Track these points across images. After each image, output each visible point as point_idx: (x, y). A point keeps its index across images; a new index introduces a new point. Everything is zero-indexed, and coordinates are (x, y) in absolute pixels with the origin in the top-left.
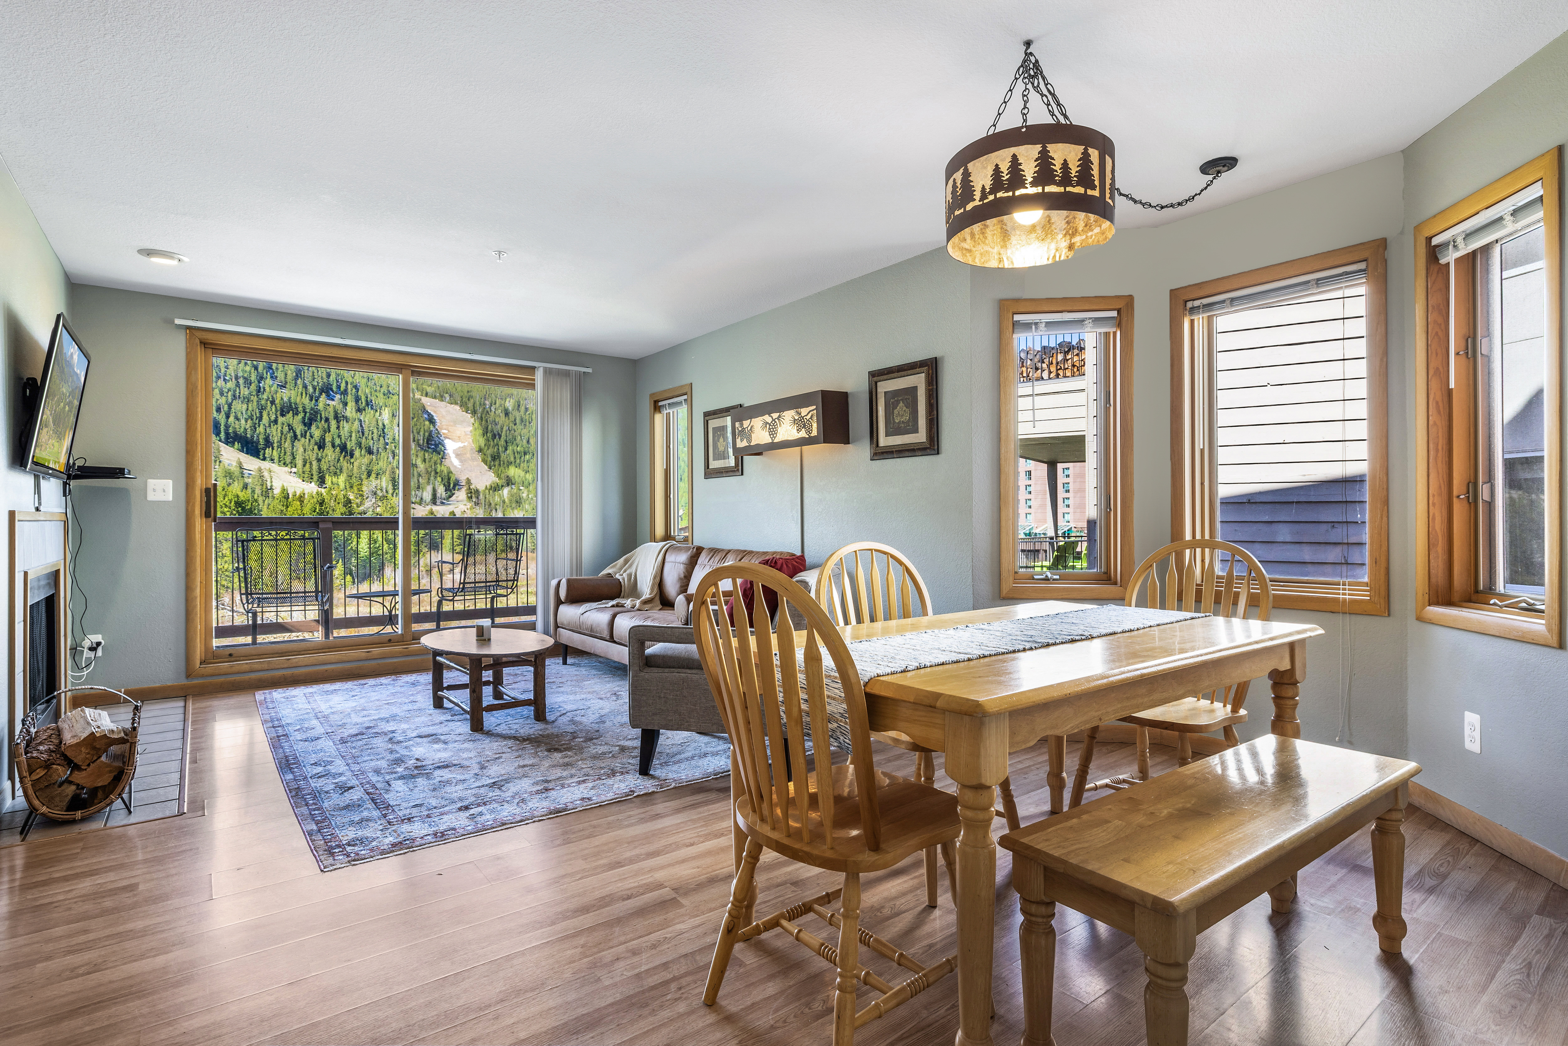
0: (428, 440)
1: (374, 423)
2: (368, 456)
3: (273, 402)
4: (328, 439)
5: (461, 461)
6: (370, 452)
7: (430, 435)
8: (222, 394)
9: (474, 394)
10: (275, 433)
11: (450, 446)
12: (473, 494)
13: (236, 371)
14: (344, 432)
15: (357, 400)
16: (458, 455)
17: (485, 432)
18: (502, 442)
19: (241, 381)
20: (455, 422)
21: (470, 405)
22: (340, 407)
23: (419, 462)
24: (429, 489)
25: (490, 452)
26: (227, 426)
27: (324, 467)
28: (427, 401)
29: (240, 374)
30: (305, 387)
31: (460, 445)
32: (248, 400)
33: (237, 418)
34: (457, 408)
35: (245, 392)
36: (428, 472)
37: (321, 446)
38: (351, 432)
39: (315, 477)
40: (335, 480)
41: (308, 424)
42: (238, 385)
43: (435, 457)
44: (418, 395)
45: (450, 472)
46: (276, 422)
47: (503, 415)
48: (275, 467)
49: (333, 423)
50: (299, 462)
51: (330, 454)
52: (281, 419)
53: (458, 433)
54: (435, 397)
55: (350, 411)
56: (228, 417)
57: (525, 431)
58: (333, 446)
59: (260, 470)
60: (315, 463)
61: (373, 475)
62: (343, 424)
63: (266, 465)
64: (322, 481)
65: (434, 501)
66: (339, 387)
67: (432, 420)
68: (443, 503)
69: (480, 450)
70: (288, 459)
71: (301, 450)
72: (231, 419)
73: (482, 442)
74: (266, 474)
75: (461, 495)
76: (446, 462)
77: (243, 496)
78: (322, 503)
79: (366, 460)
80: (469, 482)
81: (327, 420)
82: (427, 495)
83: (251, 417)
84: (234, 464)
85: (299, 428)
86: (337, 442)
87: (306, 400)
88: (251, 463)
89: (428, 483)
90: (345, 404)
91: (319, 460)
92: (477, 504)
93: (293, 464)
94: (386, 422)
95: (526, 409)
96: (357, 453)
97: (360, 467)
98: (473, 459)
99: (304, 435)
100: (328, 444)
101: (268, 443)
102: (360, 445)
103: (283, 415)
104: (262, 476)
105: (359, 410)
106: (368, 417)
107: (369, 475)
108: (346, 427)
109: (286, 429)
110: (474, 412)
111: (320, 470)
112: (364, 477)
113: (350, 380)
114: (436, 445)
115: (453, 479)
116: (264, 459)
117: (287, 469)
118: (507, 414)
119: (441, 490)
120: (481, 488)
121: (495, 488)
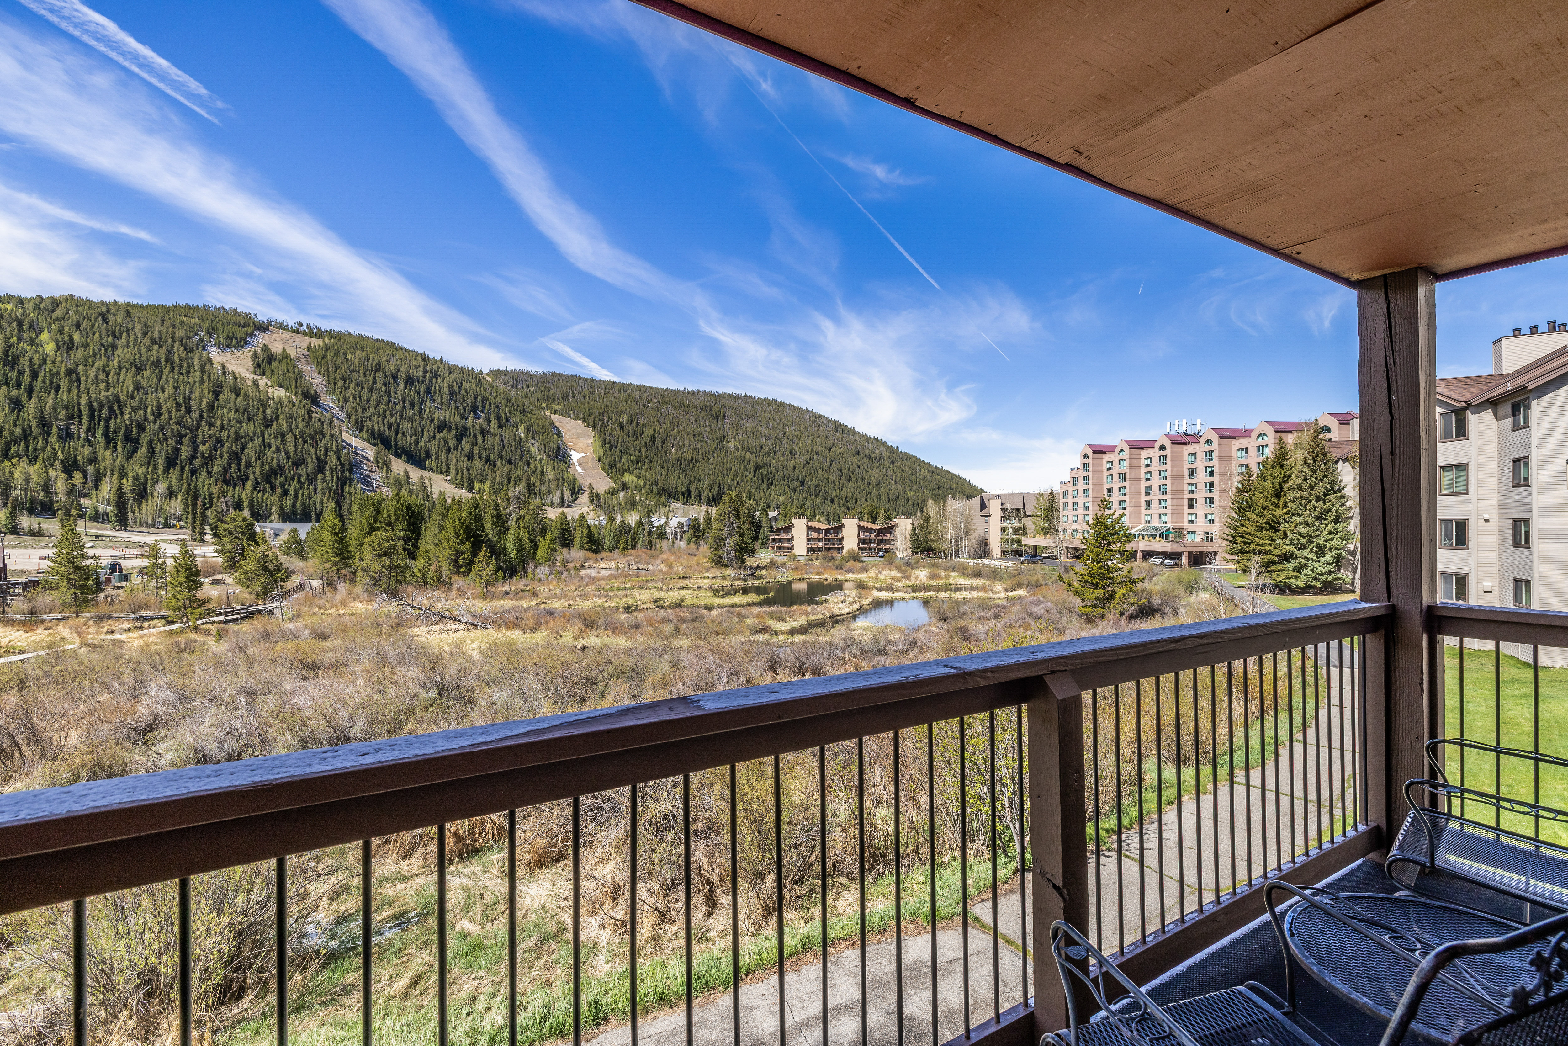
0: (557, 451)
1: (512, 438)
2: (507, 466)
3: (432, 421)
4: (476, 451)
5: (583, 469)
6: (509, 462)
7: (558, 447)
8: (392, 415)
9: (594, 411)
10: (433, 447)
11: (575, 456)
12: (595, 498)
13: (403, 395)
14: (488, 446)
15: (499, 418)
16: (581, 464)
17: (604, 443)
18: (618, 452)
19: (407, 404)
20: (579, 436)
21: (591, 421)
22: (485, 424)
23: (549, 470)
24: (558, 493)
25: (607, 461)
26: (396, 441)
27: (473, 475)
28: (554, 417)
29: (406, 397)
30: (457, 407)
31: (583, 455)
32: (412, 420)
33: (403, 435)
34: (580, 423)
35: (410, 412)
36: (557, 479)
37: (470, 457)
38: (493, 446)
39: (466, 484)
40: (482, 486)
41: (459, 438)
42: (404, 407)
43: (562, 466)
44: (548, 413)
45: (575, 479)
46: (434, 437)
47: (618, 429)
48: (433, 475)
49: (480, 437)
50: (453, 472)
51: (477, 464)
52: (438, 435)
53: (581, 445)
54: (562, 414)
55: (493, 427)
56: (397, 434)
57: (637, 442)
58: (480, 457)
59: (422, 477)
60: (465, 472)
61: (512, 482)
62: (488, 438)
63: (427, 474)
64: (471, 488)
65: (563, 503)
66: (484, 408)
67: (559, 434)
68: (569, 506)
69: (599, 460)
70: (444, 469)
71: (454, 461)
72: (400, 435)
73: (601, 452)
74: (427, 481)
75: (585, 498)
76: (572, 471)
77: (411, 500)
78: (476, 507)
79: (506, 469)
80: (591, 487)
81: (475, 436)
82: (557, 499)
83: (415, 434)
84: (402, 473)
85: (452, 443)
86: (484, 454)
87: (458, 419)
88: (415, 474)
89: (557, 488)
90: (489, 421)
91: (468, 470)
92: (598, 506)
93: (447, 473)
94: (522, 436)
95: (638, 424)
96: (499, 464)
97: (501, 476)
98: (594, 467)
99: (456, 449)
100: (476, 456)
101: (428, 455)
102: (501, 456)
103: (439, 432)
104: (423, 483)
105: (500, 426)
106: (507, 433)
107: (509, 481)
108: (490, 440)
109: (442, 443)
110: (594, 427)
111: (469, 478)
112: (505, 483)
113: (493, 401)
114: (563, 456)
115: (577, 484)
116: (425, 469)
117: (443, 477)
118: (621, 427)
119: (568, 495)
120: (601, 492)
121: (612, 492)
